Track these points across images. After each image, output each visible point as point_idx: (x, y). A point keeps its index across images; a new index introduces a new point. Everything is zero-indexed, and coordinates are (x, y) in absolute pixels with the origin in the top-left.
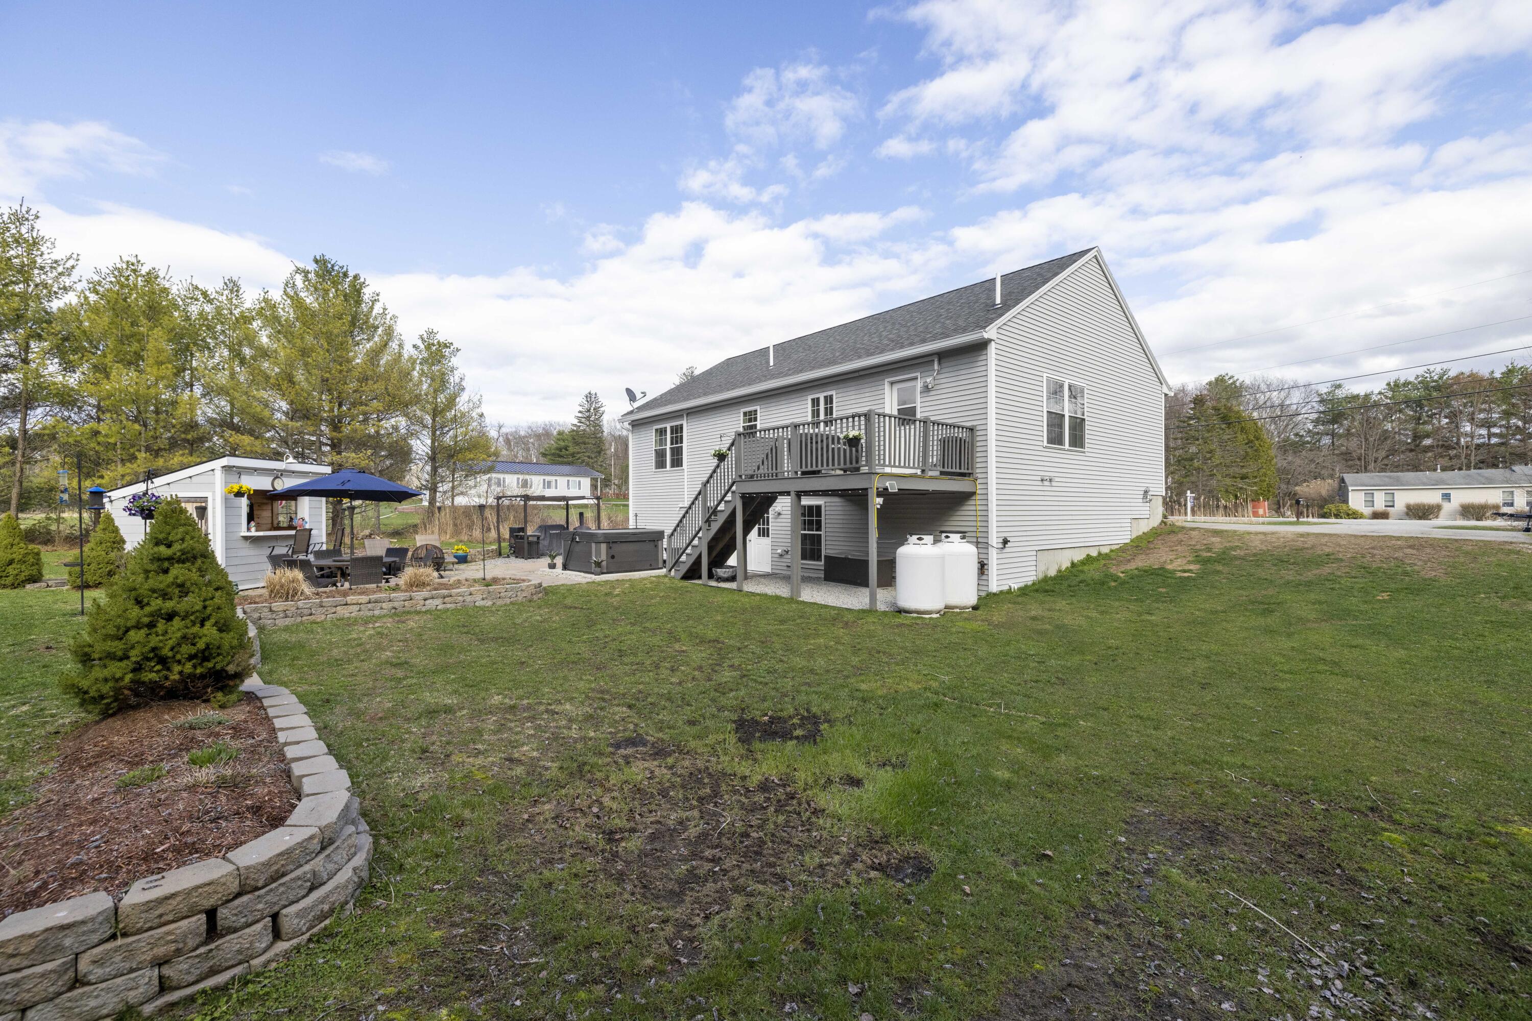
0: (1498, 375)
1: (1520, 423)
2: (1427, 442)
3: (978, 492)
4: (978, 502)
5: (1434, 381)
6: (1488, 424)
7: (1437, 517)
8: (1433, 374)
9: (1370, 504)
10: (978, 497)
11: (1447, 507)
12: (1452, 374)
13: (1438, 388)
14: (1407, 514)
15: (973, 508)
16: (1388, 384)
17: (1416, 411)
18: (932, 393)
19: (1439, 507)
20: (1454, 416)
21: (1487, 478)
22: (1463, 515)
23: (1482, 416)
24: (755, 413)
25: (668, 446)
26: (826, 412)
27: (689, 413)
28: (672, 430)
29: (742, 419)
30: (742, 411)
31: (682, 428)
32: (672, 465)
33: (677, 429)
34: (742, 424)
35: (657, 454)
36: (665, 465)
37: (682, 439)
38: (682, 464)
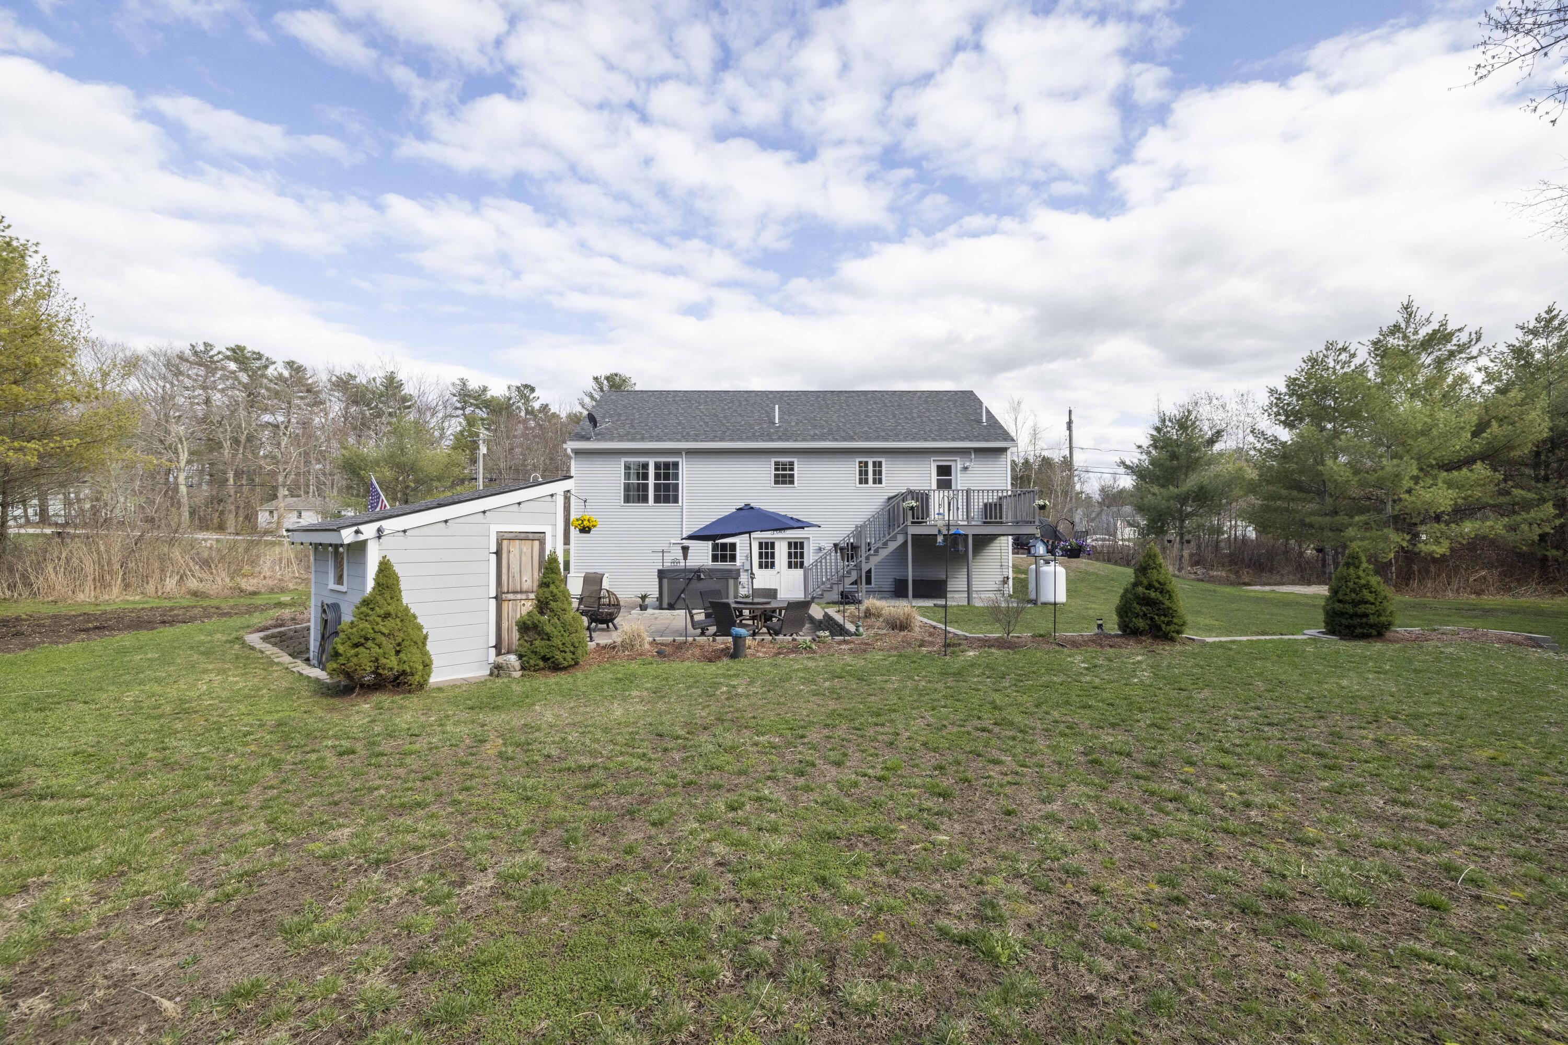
15: (999, 544)
18: (968, 472)
24: (792, 464)
25: (651, 481)
26: (874, 474)
27: (691, 453)
28: (657, 466)
29: (773, 467)
30: (773, 460)
31: (676, 465)
32: (657, 500)
33: (667, 466)
34: (773, 472)
35: (627, 488)
36: (645, 499)
37: (676, 476)
38: (676, 500)
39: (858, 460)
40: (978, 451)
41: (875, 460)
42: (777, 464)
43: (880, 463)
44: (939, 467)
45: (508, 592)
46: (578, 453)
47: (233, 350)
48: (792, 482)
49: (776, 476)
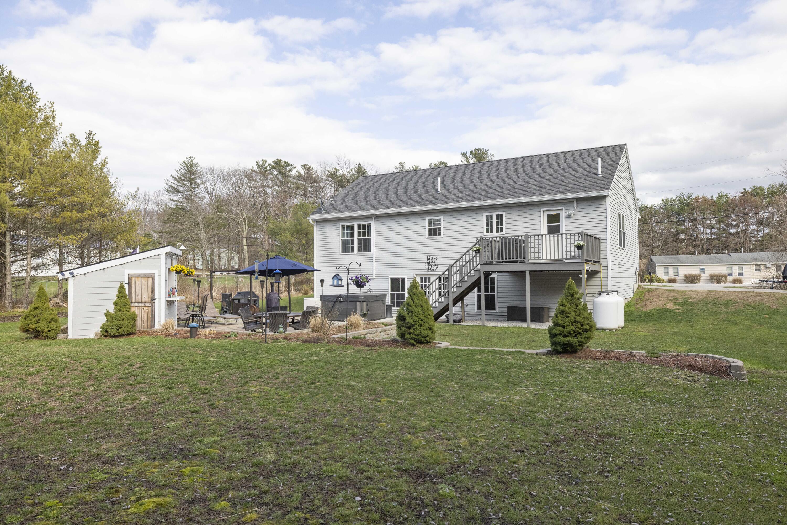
0: (715, 198)
1: (725, 227)
2: (682, 236)
3: (602, 271)
4: (602, 276)
5: (685, 200)
6: (711, 227)
7: (699, 282)
8: (685, 196)
9: (667, 274)
10: (602, 273)
11: (705, 276)
12: (694, 196)
13: (688, 204)
14: (685, 280)
15: (599, 279)
16: (663, 200)
17: (676, 218)
18: (572, 219)
19: (700, 276)
20: (695, 222)
21: (719, 259)
22: (710, 281)
23: (708, 222)
24: (439, 220)
25: (356, 238)
26: (497, 224)
27: (377, 217)
28: (359, 227)
29: (427, 223)
30: (427, 219)
31: (369, 226)
32: (359, 250)
33: (364, 226)
34: (428, 227)
35: (343, 242)
36: (353, 250)
37: (369, 234)
38: (369, 250)
39: (485, 215)
40: (579, 200)
41: (497, 213)
42: (430, 221)
43: (501, 216)
44: (549, 216)
45: (135, 303)
46: (318, 222)
47: (276, 162)
48: (440, 234)
49: (430, 230)
